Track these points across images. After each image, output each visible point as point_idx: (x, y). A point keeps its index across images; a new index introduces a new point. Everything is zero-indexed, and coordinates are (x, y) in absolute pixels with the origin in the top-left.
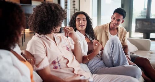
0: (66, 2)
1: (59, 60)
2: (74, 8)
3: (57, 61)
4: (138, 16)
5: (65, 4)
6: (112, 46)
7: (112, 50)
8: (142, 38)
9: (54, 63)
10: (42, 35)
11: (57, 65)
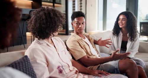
0: (74, 1)
4: (143, 20)
5: (73, 6)
8: (146, 41)
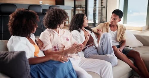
1: (58, 45)
2: (101, 5)
3: (57, 46)
6: (103, 38)
7: (102, 42)
9: (55, 47)
10: (51, 29)
11: (57, 48)
